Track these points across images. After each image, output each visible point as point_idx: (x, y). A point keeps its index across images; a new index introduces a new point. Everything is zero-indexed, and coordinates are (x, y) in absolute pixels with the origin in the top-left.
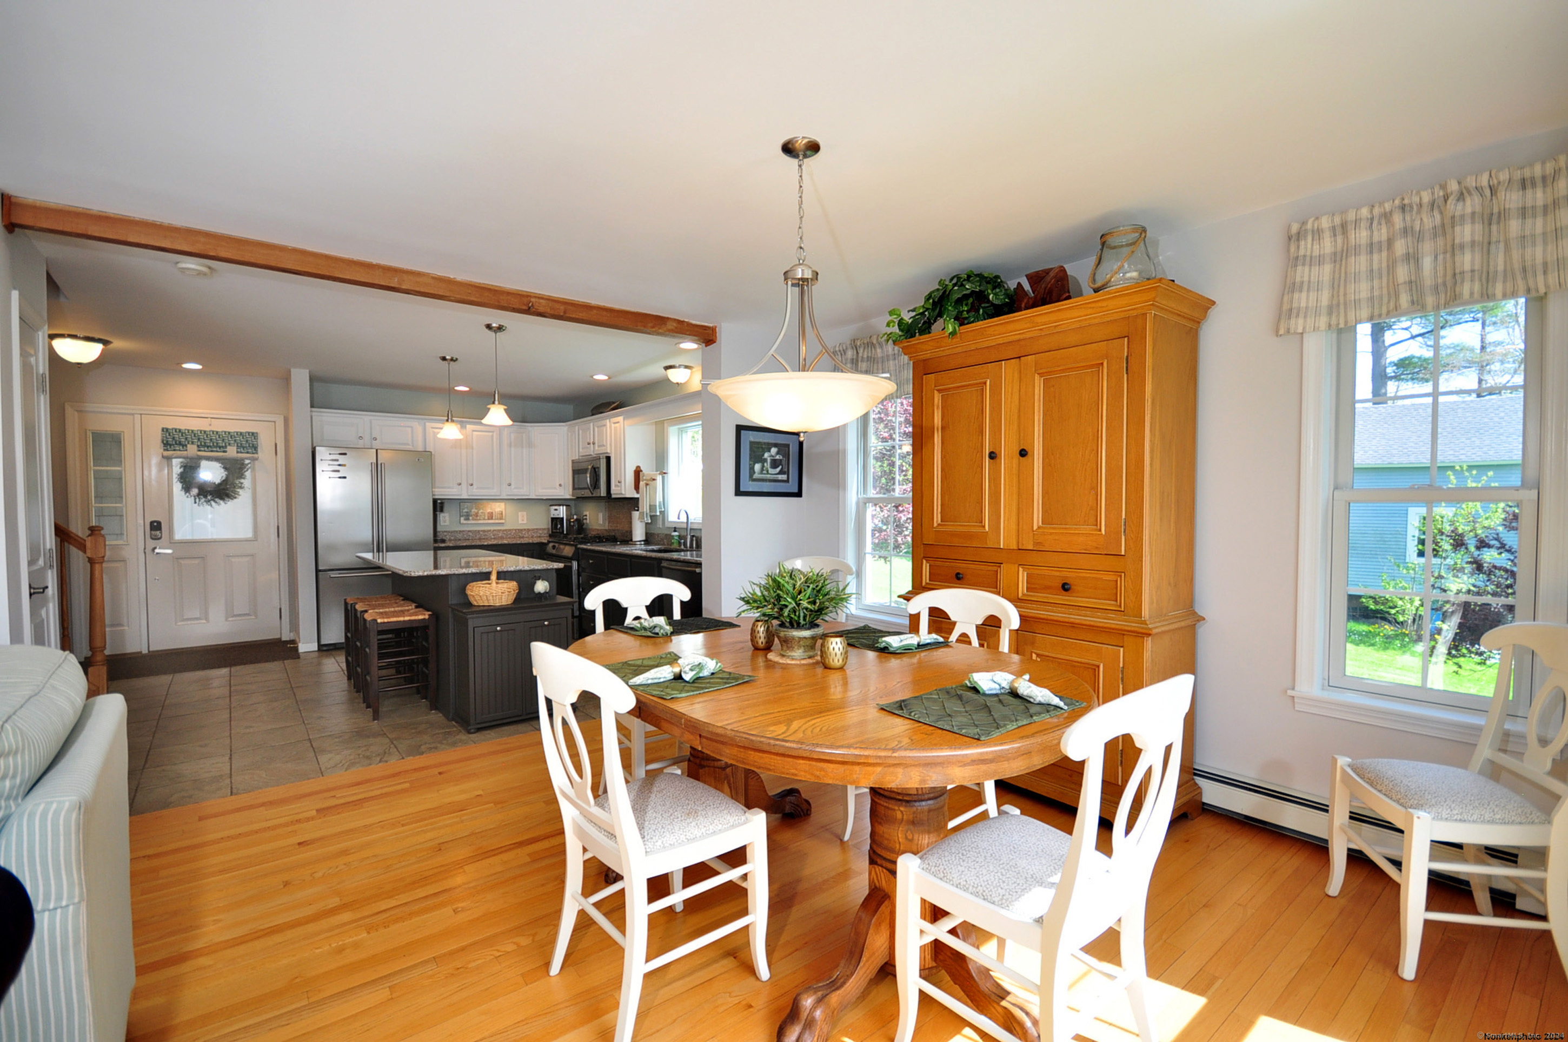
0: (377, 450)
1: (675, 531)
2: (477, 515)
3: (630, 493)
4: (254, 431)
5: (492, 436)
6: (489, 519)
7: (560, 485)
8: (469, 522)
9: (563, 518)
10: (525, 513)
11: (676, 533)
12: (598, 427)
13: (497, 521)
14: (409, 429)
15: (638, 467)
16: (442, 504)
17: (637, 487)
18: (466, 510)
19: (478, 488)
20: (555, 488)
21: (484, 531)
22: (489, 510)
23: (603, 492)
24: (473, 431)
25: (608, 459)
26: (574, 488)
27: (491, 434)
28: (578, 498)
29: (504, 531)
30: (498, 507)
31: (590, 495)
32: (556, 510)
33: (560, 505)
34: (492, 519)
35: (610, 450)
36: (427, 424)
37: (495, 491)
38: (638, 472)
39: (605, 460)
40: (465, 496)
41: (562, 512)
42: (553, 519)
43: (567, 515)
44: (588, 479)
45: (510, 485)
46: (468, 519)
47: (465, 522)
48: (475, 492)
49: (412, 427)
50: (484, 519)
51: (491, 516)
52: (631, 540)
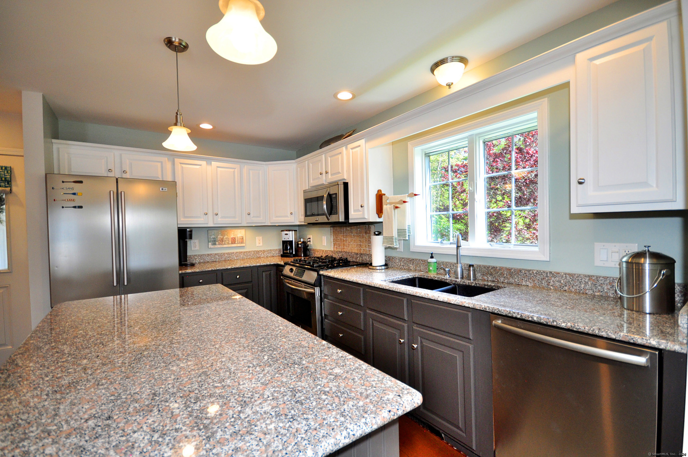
0: (117, 179)
1: (432, 257)
2: (222, 240)
3: (373, 217)
4: (8, 165)
5: (234, 172)
6: (232, 243)
7: (291, 214)
8: (216, 246)
9: (292, 241)
10: (261, 238)
11: (433, 260)
12: (330, 157)
13: (239, 245)
14: (159, 165)
15: (379, 191)
16: (191, 231)
17: (380, 211)
18: (213, 237)
19: (222, 217)
20: (287, 216)
21: (228, 254)
22: (232, 236)
23: (342, 218)
24: (218, 167)
25: (346, 185)
26: (306, 215)
27: (233, 170)
28: (309, 224)
29: (244, 252)
30: (239, 233)
31: (327, 221)
32: (286, 234)
33: (290, 231)
34: (235, 243)
35: (346, 177)
36: (176, 160)
37: (237, 219)
38: (380, 197)
39: (343, 186)
40: (211, 225)
41: (291, 236)
42: (284, 242)
43: (295, 238)
44: (325, 206)
45: (249, 214)
46: (215, 244)
47: (212, 247)
48: (220, 221)
49: (162, 162)
50: (229, 244)
51: (234, 241)
52: (371, 264)
